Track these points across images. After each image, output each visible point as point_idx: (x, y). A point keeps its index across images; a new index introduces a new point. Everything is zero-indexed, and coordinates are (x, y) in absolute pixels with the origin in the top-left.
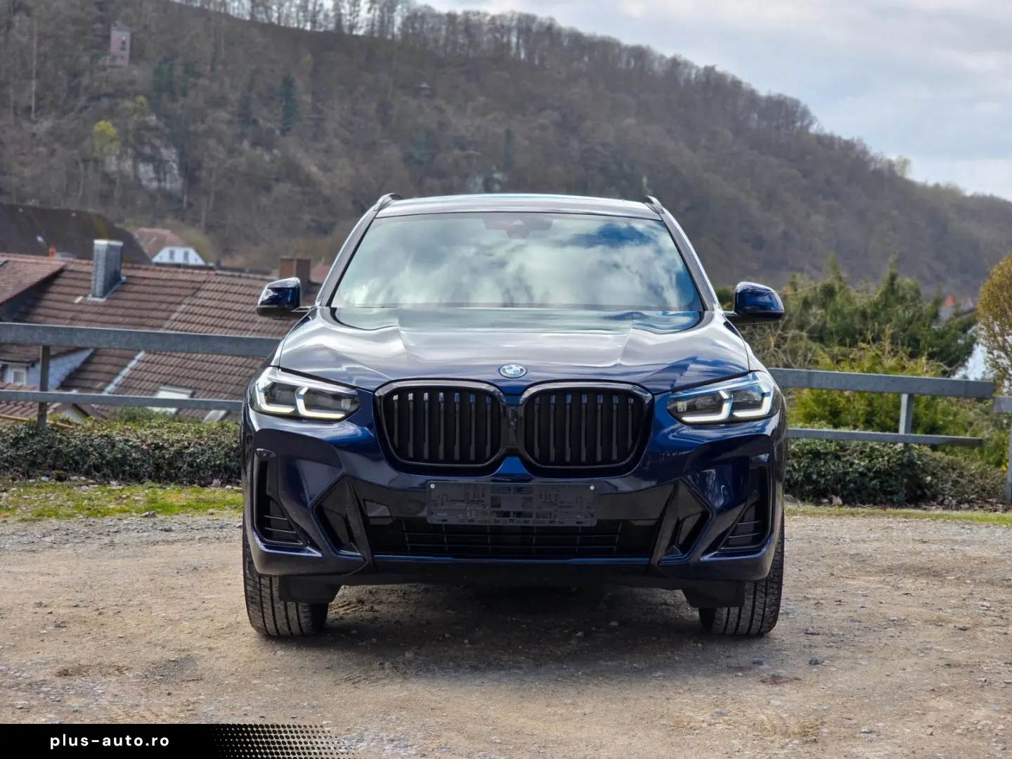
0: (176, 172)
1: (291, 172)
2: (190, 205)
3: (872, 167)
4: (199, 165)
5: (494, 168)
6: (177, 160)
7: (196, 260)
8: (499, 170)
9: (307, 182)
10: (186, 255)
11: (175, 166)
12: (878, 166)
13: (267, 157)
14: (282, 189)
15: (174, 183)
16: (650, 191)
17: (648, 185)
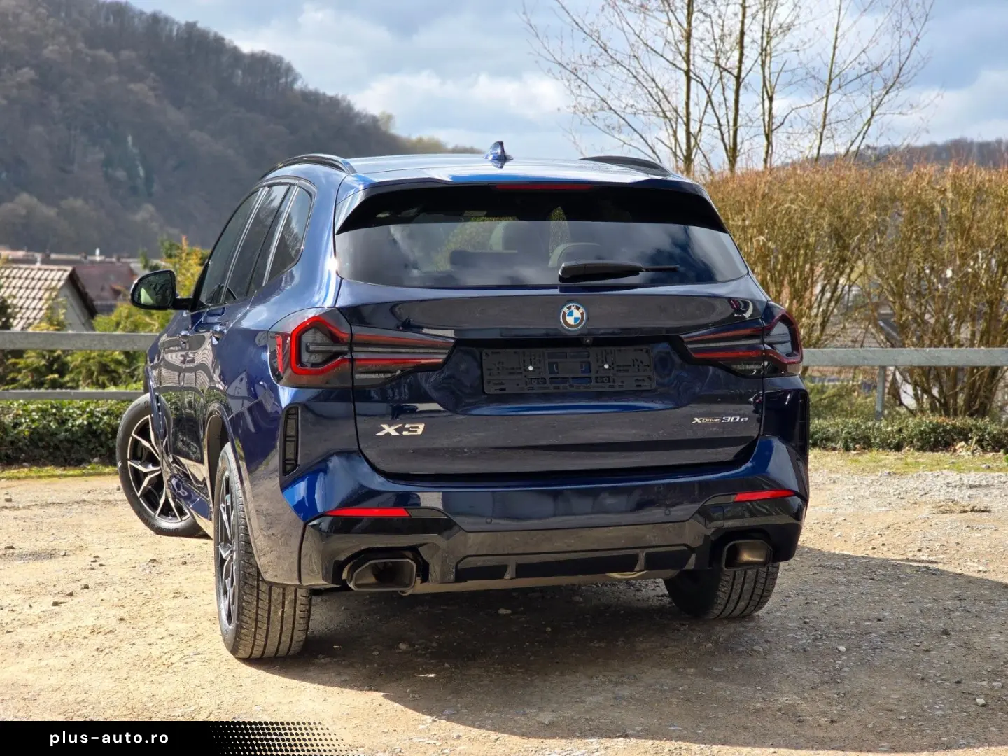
12: (363, 122)
16: (135, 151)
17: (134, 144)
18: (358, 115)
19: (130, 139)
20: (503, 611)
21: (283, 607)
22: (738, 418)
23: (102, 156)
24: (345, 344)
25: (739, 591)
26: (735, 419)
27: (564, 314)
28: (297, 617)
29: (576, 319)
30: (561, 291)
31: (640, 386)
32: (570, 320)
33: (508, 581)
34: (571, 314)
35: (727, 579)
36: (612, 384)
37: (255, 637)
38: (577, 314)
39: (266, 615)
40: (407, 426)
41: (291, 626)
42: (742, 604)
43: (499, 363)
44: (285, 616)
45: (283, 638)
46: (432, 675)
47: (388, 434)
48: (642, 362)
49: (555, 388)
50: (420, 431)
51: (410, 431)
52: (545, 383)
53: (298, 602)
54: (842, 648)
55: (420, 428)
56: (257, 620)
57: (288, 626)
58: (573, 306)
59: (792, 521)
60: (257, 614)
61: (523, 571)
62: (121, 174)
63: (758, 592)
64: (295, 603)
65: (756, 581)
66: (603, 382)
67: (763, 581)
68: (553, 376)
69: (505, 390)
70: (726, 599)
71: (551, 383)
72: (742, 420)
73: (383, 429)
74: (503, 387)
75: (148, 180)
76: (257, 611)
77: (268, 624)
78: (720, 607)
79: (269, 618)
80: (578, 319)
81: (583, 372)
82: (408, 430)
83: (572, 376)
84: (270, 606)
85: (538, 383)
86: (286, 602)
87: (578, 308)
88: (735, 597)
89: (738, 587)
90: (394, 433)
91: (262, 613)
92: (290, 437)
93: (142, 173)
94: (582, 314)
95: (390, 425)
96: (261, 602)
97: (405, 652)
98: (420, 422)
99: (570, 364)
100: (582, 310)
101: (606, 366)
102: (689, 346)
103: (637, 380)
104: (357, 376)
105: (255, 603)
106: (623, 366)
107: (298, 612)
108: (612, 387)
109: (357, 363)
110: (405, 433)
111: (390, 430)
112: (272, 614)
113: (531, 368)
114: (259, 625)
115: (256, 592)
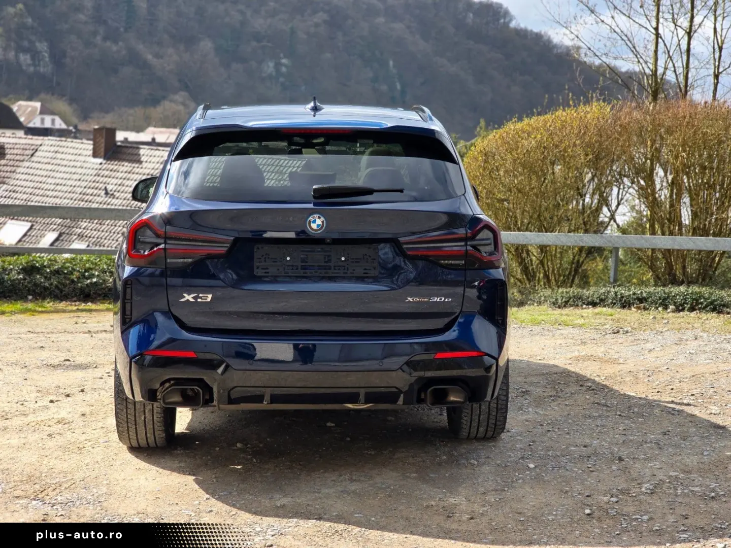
0: (47, 59)
1: (134, 59)
2: (58, 84)
3: (555, 51)
4: (64, 54)
5: (282, 55)
6: (48, 50)
7: (60, 125)
8: (285, 57)
9: (144, 65)
10: (53, 121)
11: (46, 55)
12: (559, 51)
13: (114, 48)
14: (127, 71)
15: (46, 67)
16: (394, 71)
17: (394, 66)
18: (555, 46)
19: (391, 63)
20: (329, 424)
21: (145, 414)
22: (443, 299)
23: (371, 75)
24: (162, 238)
25: (477, 420)
26: (441, 299)
27: (310, 221)
28: (155, 422)
29: (318, 226)
30: (314, 206)
31: (367, 273)
32: (314, 226)
33: (265, 405)
34: (314, 222)
35: (467, 411)
36: (345, 271)
37: (128, 433)
38: (319, 222)
39: (133, 419)
40: (201, 295)
41: (152, 427)
42: (482, 429)
43: (266, 254)
44: (146, 420)
45: (148, 435)
46: (239, 467)
47: (188, 300)
48: (370, 257)
49: (304, 273)
50: (209, 299)
51: (202, 299)
52: (297, 269)
53: (155, 411)
54: (532, 466)
55: (209, 297)
56: (127, 422)
57: (150, 427)
58: (316, 216)
59: (485, 374)
60: (127, 418)
61: (274, 399)
62: (384, 88)
63: (492, 421)
64: (153, 412)
65: (489, 414)
66: (339, 269)
67: (494, 414)
68: (303, 264)
69: (268, 273)
70: (469, 425)
71: (302, 269)
72: (446, 300)
73: (184, 297)
74: (267, 271)
75: (403, 92)
76: (127, 415)
77: (136, 425)
78: (467, 431)
79: (135, 420)
80: (320, 225)
81: (325, 262)
82: (201, 298)
83: (317, 264)
84: (135, 413)
85: (293, 269)
86: (146, 411)
87: (319, 218)
88: (475, 424)
89: (476, 418)
90: (192, 300)
91: (131, 418)
92: (128, 300)
93: (398, 87)
94: (323, 222)
95: (189, 295)
96: (129, 410)
97: (239, 449)
98: (209, 294)
99: (317, 255)
100: (322, 219)
101: (343, 259)
102: (405, 246)
103: (365, 269)
104: (168, 260)
105: (125, 410)
106: (356, 259)
107: (155, 418)
108: (346, 273)
109: (168, 251)
110: (199, 300)
111: (189, 297)
112: (137, 419)
113: (288, 259)
114: (130, 425)
115: (125, 403)
